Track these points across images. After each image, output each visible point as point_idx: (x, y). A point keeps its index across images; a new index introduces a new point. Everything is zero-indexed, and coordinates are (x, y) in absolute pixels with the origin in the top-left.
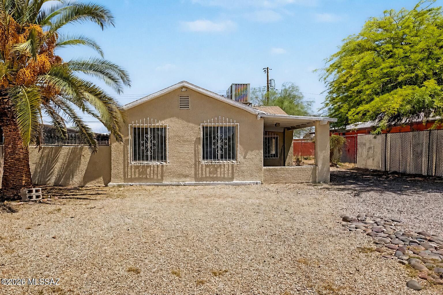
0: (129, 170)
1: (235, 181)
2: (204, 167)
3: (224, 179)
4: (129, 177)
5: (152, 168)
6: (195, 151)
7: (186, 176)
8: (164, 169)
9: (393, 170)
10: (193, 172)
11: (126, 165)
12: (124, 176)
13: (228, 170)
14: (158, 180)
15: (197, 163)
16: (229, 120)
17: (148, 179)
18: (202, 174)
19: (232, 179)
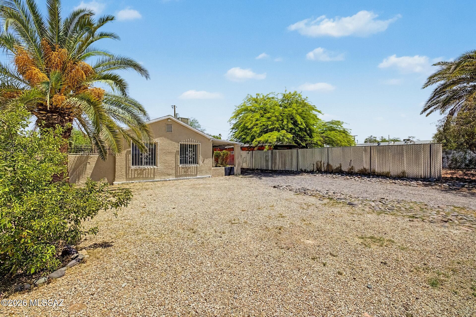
0: (130, 172)
1: (198, 177)
2: (181, 169)
3: (192, 175)
4: (130, 177)
5: (147, 170)
6: (175, 159)
7: (169, 175)
8: (156, 170)
9: (256, 168)
10: (174, 172)
11: (127, 168)
12: (126, 177)
13: (194, 170)
14: (151, 178)
15: (176, 166)
16: (196, 141)
17: (144, 178)
18: (180, 173)
19: (196, 175)
